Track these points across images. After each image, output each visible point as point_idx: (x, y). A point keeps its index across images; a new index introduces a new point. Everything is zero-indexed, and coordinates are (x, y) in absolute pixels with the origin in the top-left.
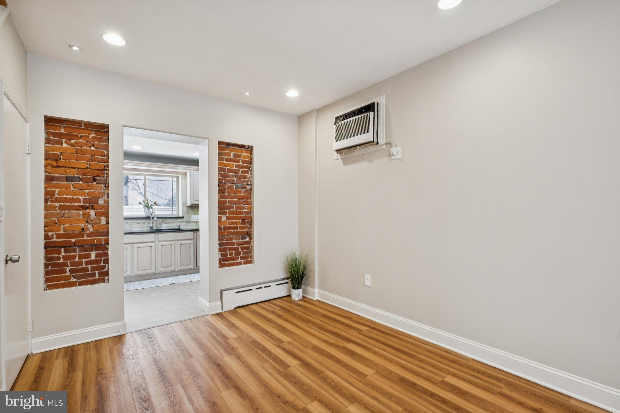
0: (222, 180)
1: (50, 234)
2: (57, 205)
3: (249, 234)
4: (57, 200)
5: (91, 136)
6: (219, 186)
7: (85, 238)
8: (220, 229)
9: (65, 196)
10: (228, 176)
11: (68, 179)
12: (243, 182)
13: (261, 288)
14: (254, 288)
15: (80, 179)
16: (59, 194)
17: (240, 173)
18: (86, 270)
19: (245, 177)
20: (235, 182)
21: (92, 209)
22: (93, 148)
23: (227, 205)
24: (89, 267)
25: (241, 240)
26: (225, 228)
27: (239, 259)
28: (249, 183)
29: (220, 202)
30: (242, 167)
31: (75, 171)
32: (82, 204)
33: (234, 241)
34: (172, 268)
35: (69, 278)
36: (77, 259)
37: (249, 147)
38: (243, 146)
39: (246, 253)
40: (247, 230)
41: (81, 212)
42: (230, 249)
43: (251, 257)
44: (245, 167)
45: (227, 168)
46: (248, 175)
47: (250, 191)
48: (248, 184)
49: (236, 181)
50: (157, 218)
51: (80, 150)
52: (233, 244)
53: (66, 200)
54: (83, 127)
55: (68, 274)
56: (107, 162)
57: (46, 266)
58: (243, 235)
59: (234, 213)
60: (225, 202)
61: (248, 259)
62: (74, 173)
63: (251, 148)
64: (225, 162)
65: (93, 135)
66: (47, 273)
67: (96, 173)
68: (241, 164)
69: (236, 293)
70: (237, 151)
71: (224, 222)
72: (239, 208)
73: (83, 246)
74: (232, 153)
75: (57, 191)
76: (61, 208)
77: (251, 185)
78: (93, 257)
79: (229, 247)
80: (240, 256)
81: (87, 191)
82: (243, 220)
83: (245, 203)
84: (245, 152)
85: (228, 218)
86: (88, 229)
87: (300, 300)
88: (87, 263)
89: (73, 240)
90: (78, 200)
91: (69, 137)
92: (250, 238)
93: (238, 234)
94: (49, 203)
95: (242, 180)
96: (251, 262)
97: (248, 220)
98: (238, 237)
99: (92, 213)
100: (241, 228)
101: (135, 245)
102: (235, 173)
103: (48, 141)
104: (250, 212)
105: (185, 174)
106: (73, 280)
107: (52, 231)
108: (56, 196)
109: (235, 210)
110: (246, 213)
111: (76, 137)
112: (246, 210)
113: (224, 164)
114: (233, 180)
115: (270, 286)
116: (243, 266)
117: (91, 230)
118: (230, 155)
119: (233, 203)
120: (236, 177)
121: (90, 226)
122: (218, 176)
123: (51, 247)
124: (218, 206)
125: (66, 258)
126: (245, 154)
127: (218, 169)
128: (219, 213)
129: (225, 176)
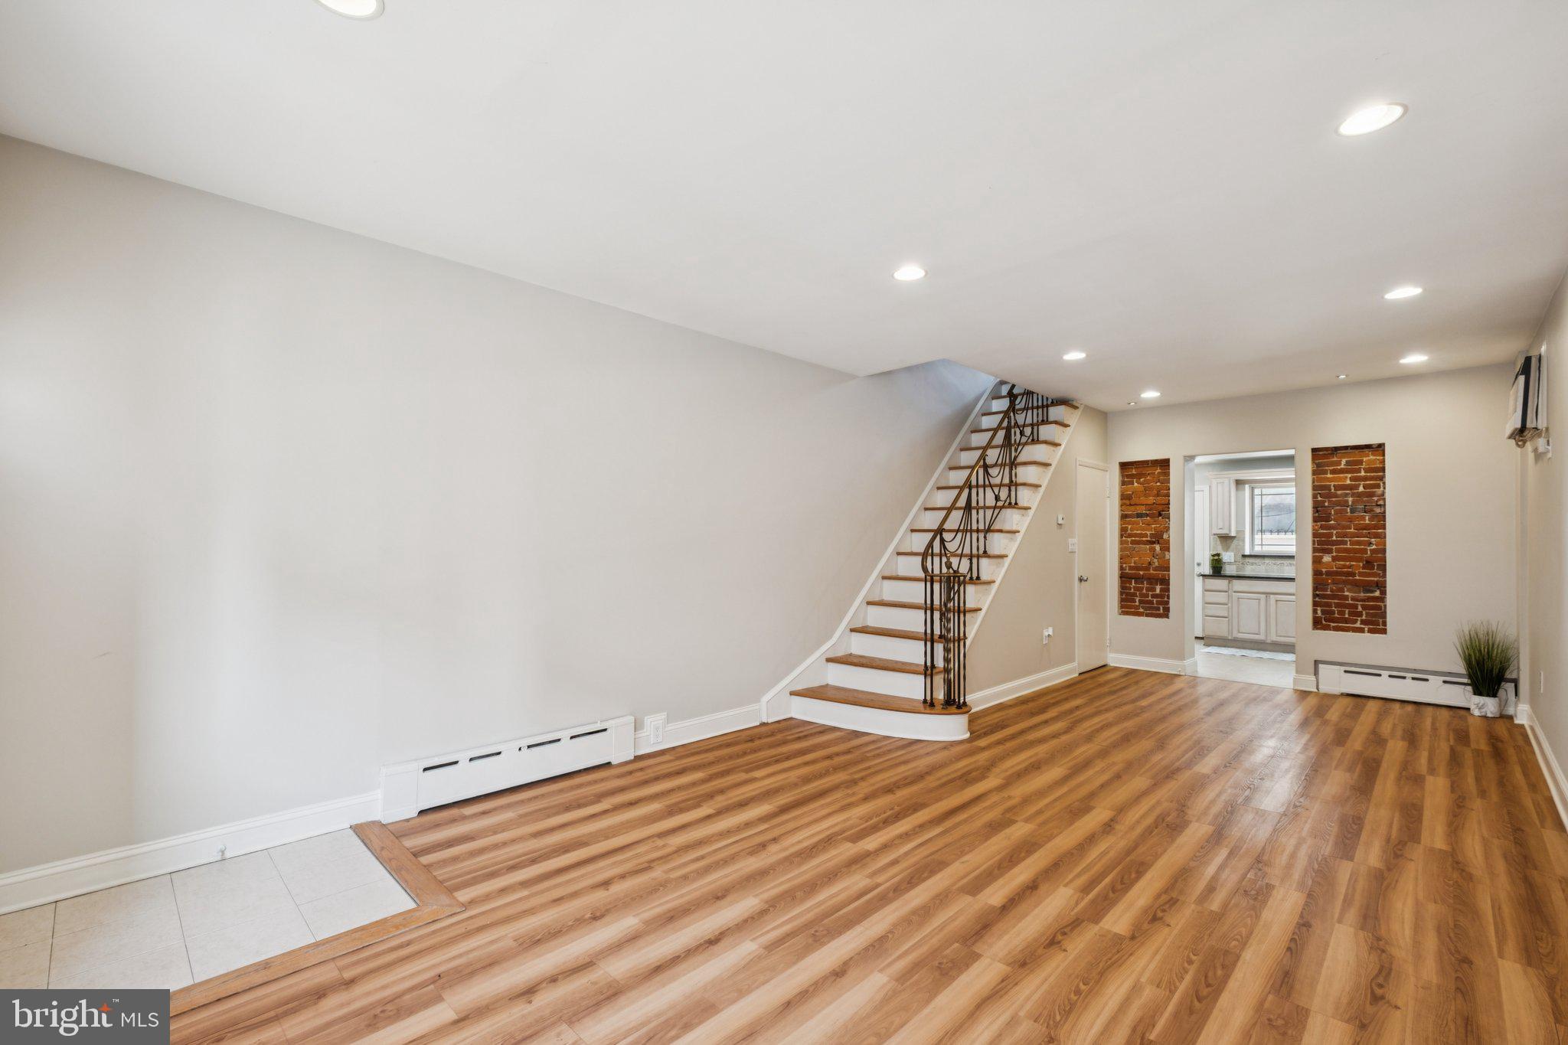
0: (1324, 502)
1: (1124, 565)
2: (1129, 539)
3: (1382, 586)
4: (1130, 536)
5: (1156, 472)
6: (1315, 512)
7: (1152, 572)
8: (1317, 573)
9: (1135, 532)
10: (1336, 496)
11: (1139, 516)
12: (1368, 501)
13: (1404, 678)
14: (1384, 673)
15: (1147, 515)
16: (1132, 530)
17: (1361, 489)
18: (1151, 602)
19: (1372, 495)
20: (1350, 503)
21: (1158, 543)
22: (1158, 484)
23: (1334, 538)
24: (1155, 600)
25: (1362, 594)
26: (1328, 573)
27: (1359, 622)
28: (1381, 502)
29: (1315, 535)
30: (1365, 479)
31: (1143, 507)
32: (1149, 539)
33: (1346, 593)
35: (1137, 607)
36: (1144, 591)
37: (1377, 446)
38: (1368, 447)
39: (1373, 615)
40: (1376, 579)
41: (1148, 546)
42: (1337, 605)
43: (1385, 624)
44: (1371, 478)
45: (1333, 484)
46: (1379, 491)
47: (1382, 516)
48: (1377, 505)
49: (1353, 502)
51: (1148, 487)
52: (1346, 598)
53: (1136, 535)
54: (1151, 465)
55: (1137, 604)
56: (1168, 495)
57: (1121, 593)
58: (1367, 587)
59: (1347, 550)
60: (1331, 535)
61: (1376, 622)
62: (1142, 510)
64: (1329, 476)
65: (1159, 471)
66: (1122, 600)
67: (1160, 508)
68: (1363, 473)
69: (1348, 672)
70: (1355, 456)
71: (1328, 563)
72: (1359, 543)
73: (1149, 579)
74: (1344, 461)
75: (1130, 527)
76: (1133, 542)
77: (1385, 505)
78: (1157, 591)
79: (1336, 601)
80: (1359, 619)
81: (1155, 526)
82: (1367, 562)
83: (1369, 535)
84: (1372, 454)
85: (1334, 559)
86: (1154, 562)
87: (1485, 716)
88: (1154, 596)
89: (1141, 573)
90: (1146, 535)
91: (1139, 476)
92: (1384, 593)
93: (1356, 583)
94: (1124, 538)
95: (1365, 499)
96: (1384, 631)
97: (1377, 562)
98: (1356, 588)
99: (1157, 547)
100: (1360, 574)
101: (1272, 596)
102: (1351, 489)
103: (1123, 483)
104: (1384, 551)
106: (1141, 610)
107: (1125, 563)
108: (1129, 531)
109: (1349, 546)
110: (1372, 551)
111: (1145, 475)
112: (1374, 547)
113: (1328, 478)
114: (1347, 501)
115: (1427, 680)
116: (1367, 635)
117: (1157, 564)
118: (1339, 463)
119: (1345, 535)
120: (1353, 495)
121: (1155, 560)
122: (1314, 496)
123: (1124, 578)
124: (1314, 541)
125: (1136, 589)
126: (1370, 458)
127: (1315, 488)
128: (1315, 550)
129: (1329, 496)
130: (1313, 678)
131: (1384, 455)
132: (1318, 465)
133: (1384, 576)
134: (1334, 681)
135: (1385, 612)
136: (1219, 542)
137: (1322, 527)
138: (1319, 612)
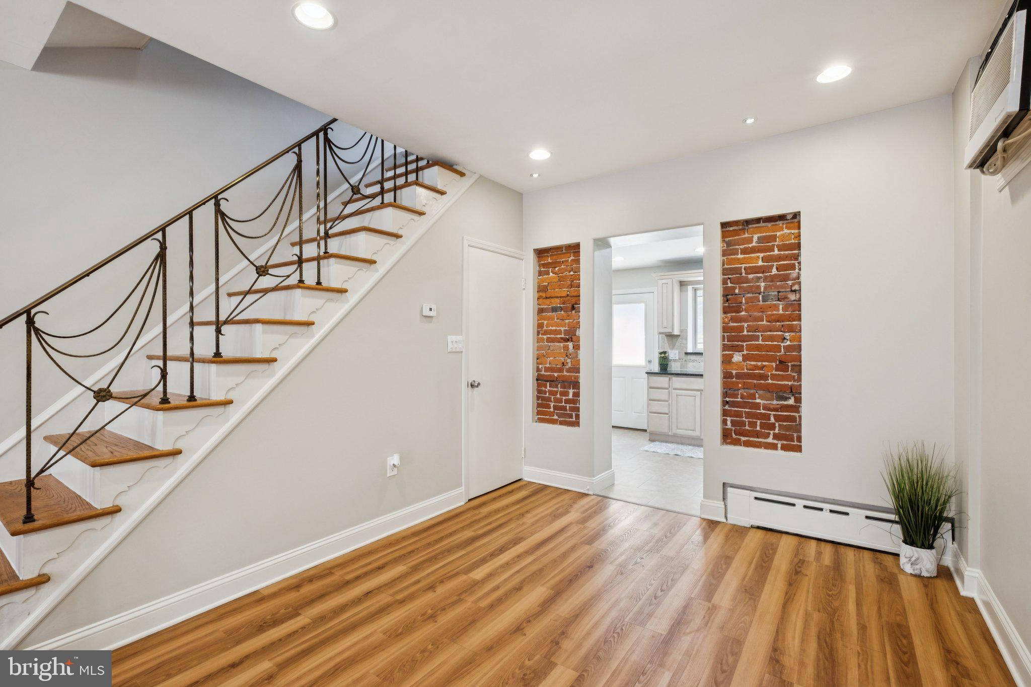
0: (735, 288)
1: (540, 366)
2: (545, 337)
3: (796, 392)
4: (546, 333)
5: (570, 259)
6: (726, 300)
7: (565, 373)
8: (727, 375)
9: (551, 328)
10: (747, 281)
11: (554, 310)
12: (781, 287)
13: (821, 510)
14: (800, 503)
15: (561, 309)
16: (547, 326)
17: (774, 271)
18: (564, 408)
19: (786, 278)
20: (762, 290)
21: (570, 341)
22: (572, 273)
23: (745, 333)
24: (568, 406)
25: (775, 402)
26: (738, 376)
27: (771, 436)
28: (796, 287)
29: (725, 329)
30: (779, 258)
31: (558, 300)
32: (563, 336)
33: (758, 401)
35: (552, 414)
36: (558, 396)
37: (792, 216)
38: (782, 217)
39: (787, 428)
40: (790, 383)
41: (562, 345)
42: (749, 415)
43: (799, 439)
44: (786, 258)
45: (743, 266)
46: (794, 274)
47: (797, 305)
49: (765, 288)
51: (562, 277)
52: (757, 406)
53: (551, 332)
54: (564, 251)
55: (552, 410)
57: (537, 398)
58: (781, 393)
59: (758, 348)
60: (741, 329)
61: (790, 437)
62: (556, 303)
64: (740, 256)
65: (571, 257)
66: (537, 406)
67: (574, 300)
68: (776, 252)
70: (767, 230)
71: (737, 364)
72: (771, 338)
73: (563, 381)
74: (755, 237)
75: (545, 322)
76: (549, 340)
77: (800, 291)
78: (571, 396)
79: (747, 410)
80: (772, 432)
81: (567, 321)
82: (781, 362)
83: (783, 329)
84: (786, 228)
85: (746, 358)
86: (567, 363)
87: (920, 576)
88: (567, 401)
89: (556, 374)
90: (559, 332)
91: (554, 264)
92: (798, 400)
93: (768, 389)
94: (540, 336)
95: (778, 283)
96: (798, 449)
97: (792, 363)
98: (769, 395)
99: (570, 345)
100: (774, 377)
102: (763, 273)
103: (539, 273)
104: (799, 348)
106: (556, 417)
107: (541, 364)
108: (545, 328)
109: (760, 342)
110: (787, 348)
111: (559, 263)
112: (788, 343)
113: (739, 259)
114: (759, 287)
115: (847, 514)
116: (780, 452)
117: (570, 365)
118: (750, 240)
119: (756, 329)
120: (765, 279)
121: (569, 361)
122: (724, 282)
123: (540, 380)
124: (724, 336)
125: (551, 393)
126: (783, 232)
127: (725, 272)
128: (725, 348)
129: (739, 281)
130: (721, 504)
131: (799, 228)
132: (729, 244)
133: (799, 379)
134: (744, 510)
135: (800, 424)
136: (666, 341)
137: (733, 320)
138: (729, 423)
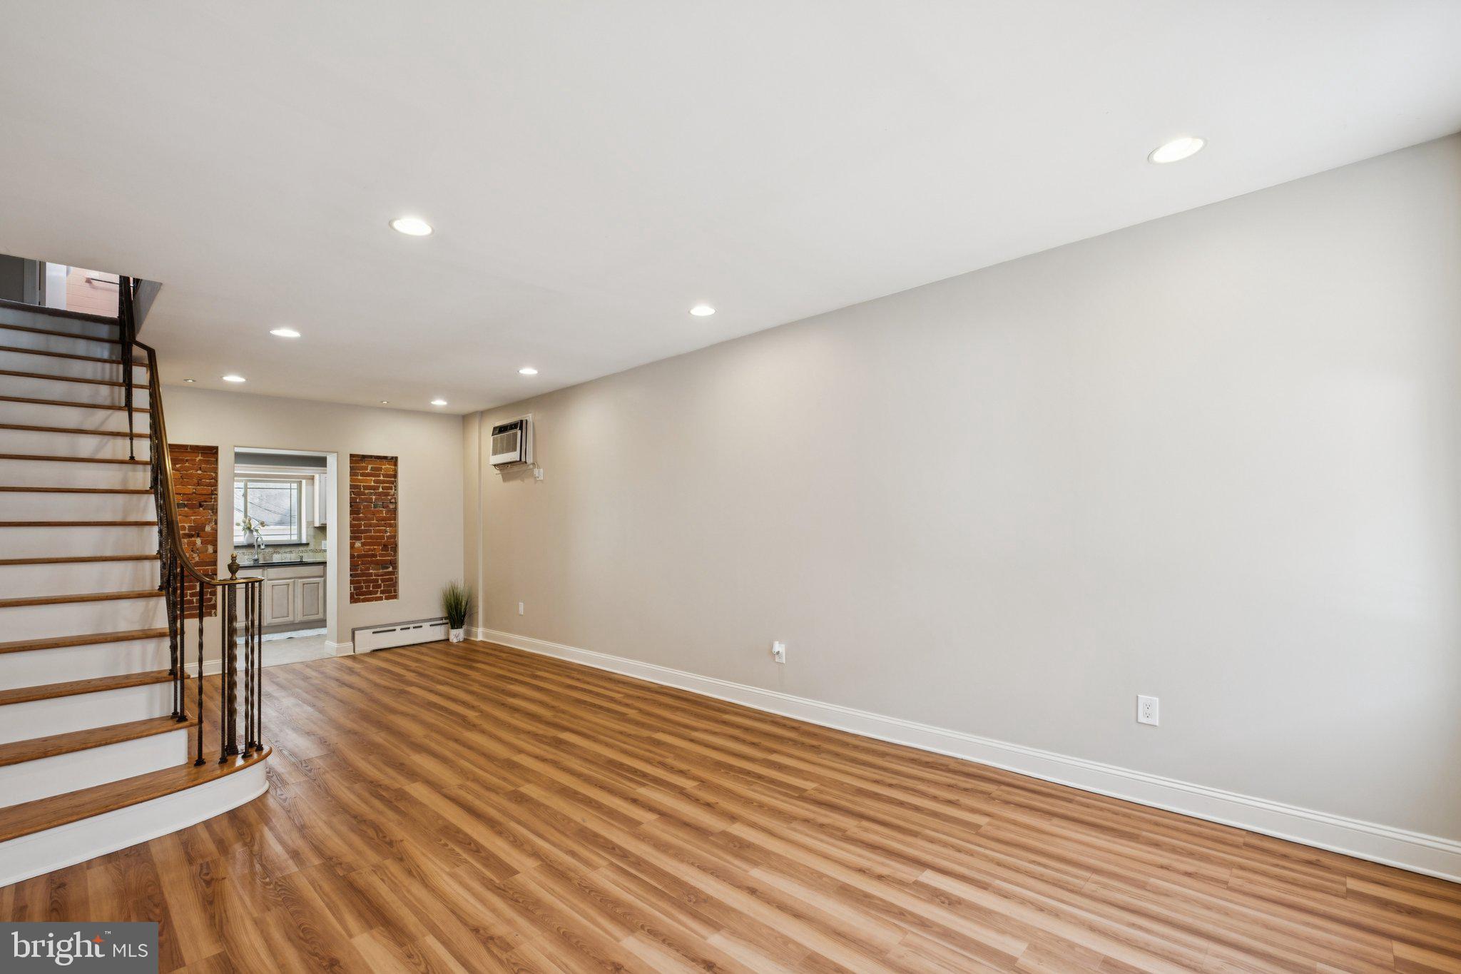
0: (356, 498)
3: (394, 563)
5: (198, 459)
6: (351, 506)
8: (352, 557)
10: (365, 494)
12: (385, 499)
13: (409, 628)
14: (398, 628)
15: (185, 506)
17: (381, 490)
19: (387, 494)
20: (374, 501)
21: (198, 536)
23: (363, 528)
24: (194, 599)
25: (381, 571)
26: (359, 556)
27: (379, 593)
28: (393, 500)
29: (352, 526)
30: (384, 482)
32: (187, 532)
33: (371, 571)
34: (290, 618)
37: (392, 458)
38: (385, 458)
39: (389, 586)
40: (390, 558)
42: (365, 581)
43: (395, 591)
44: (387, 482)
45: (362, 484)
46: (392, 492)
47: (395, 511)
48: (391, 503)
49: (375, 499)
50: (266, 545)
51: (186, 475)
52: (371, 575)
54: (189, 450)
56: (216, 485)
58: (384, 565)
59: (371, 537)
60: (360, 526)
61: (391, 591)
63: (394, 460)
64: (359, 477)
65: (200, 458)
67: (202, 498)
68: (382, 478)
69: (374, 633)
70: (377, 464)
71: (358, 549)
72: (379, 531)
74: (370, 467)
77: (396, 502)
79: (364, 578)
80: (379, 590)
81: (193, 518)
82: (384, 545)
83: (385, 525)
84: (389, 464)
85: (363, 544)
86: (194, 558)
87: (459, 642)
92: (395, 567)
93: (377, 563)
95: (383, 497)
96: (395, 597)
97: (391, 546)
98: (377, 567)
99: (198, 541)
100: (381, 555)
102: (374, 490)
104: (394, 537)
105: (312, 478)
109: (373, 534)
110: (388, 537)
112: (388, 534)
113: (359, 479)
114: (371, 498)
115: (421, 627)
116: (384, 601)
117: (197, 559)
118: (367, 468)
119: (370, 526)
120: (375, 494)
121: (195, 555)
122: (351, 494)
124: (351, 530)
126: (386, 467)
127: (352, 487)
128: (352, 538)
129: (359, 494)
130: (351, 644)
131: (397, 465)
132: (354, 469)
133: (396, 555)
134: (367, 641)
135: (397, 582)
138: (354, 588)
